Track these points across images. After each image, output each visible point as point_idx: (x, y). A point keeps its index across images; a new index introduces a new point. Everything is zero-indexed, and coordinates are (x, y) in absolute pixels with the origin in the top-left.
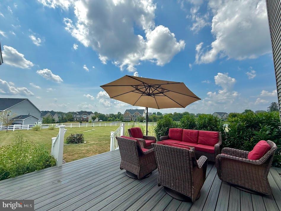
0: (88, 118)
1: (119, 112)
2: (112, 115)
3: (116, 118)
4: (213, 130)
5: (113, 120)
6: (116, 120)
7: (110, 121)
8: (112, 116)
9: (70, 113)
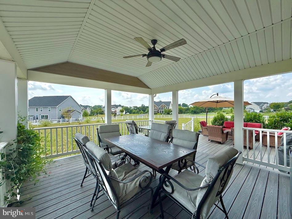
0: (116, 111)
1: (142, 105)
2: (136, 107)
3: (140, 111)
4: (257, 123)
5: (138, 113)
6: (141, 112)
7: (134, 113)
8: (136, 109)
9: (96, 106)
